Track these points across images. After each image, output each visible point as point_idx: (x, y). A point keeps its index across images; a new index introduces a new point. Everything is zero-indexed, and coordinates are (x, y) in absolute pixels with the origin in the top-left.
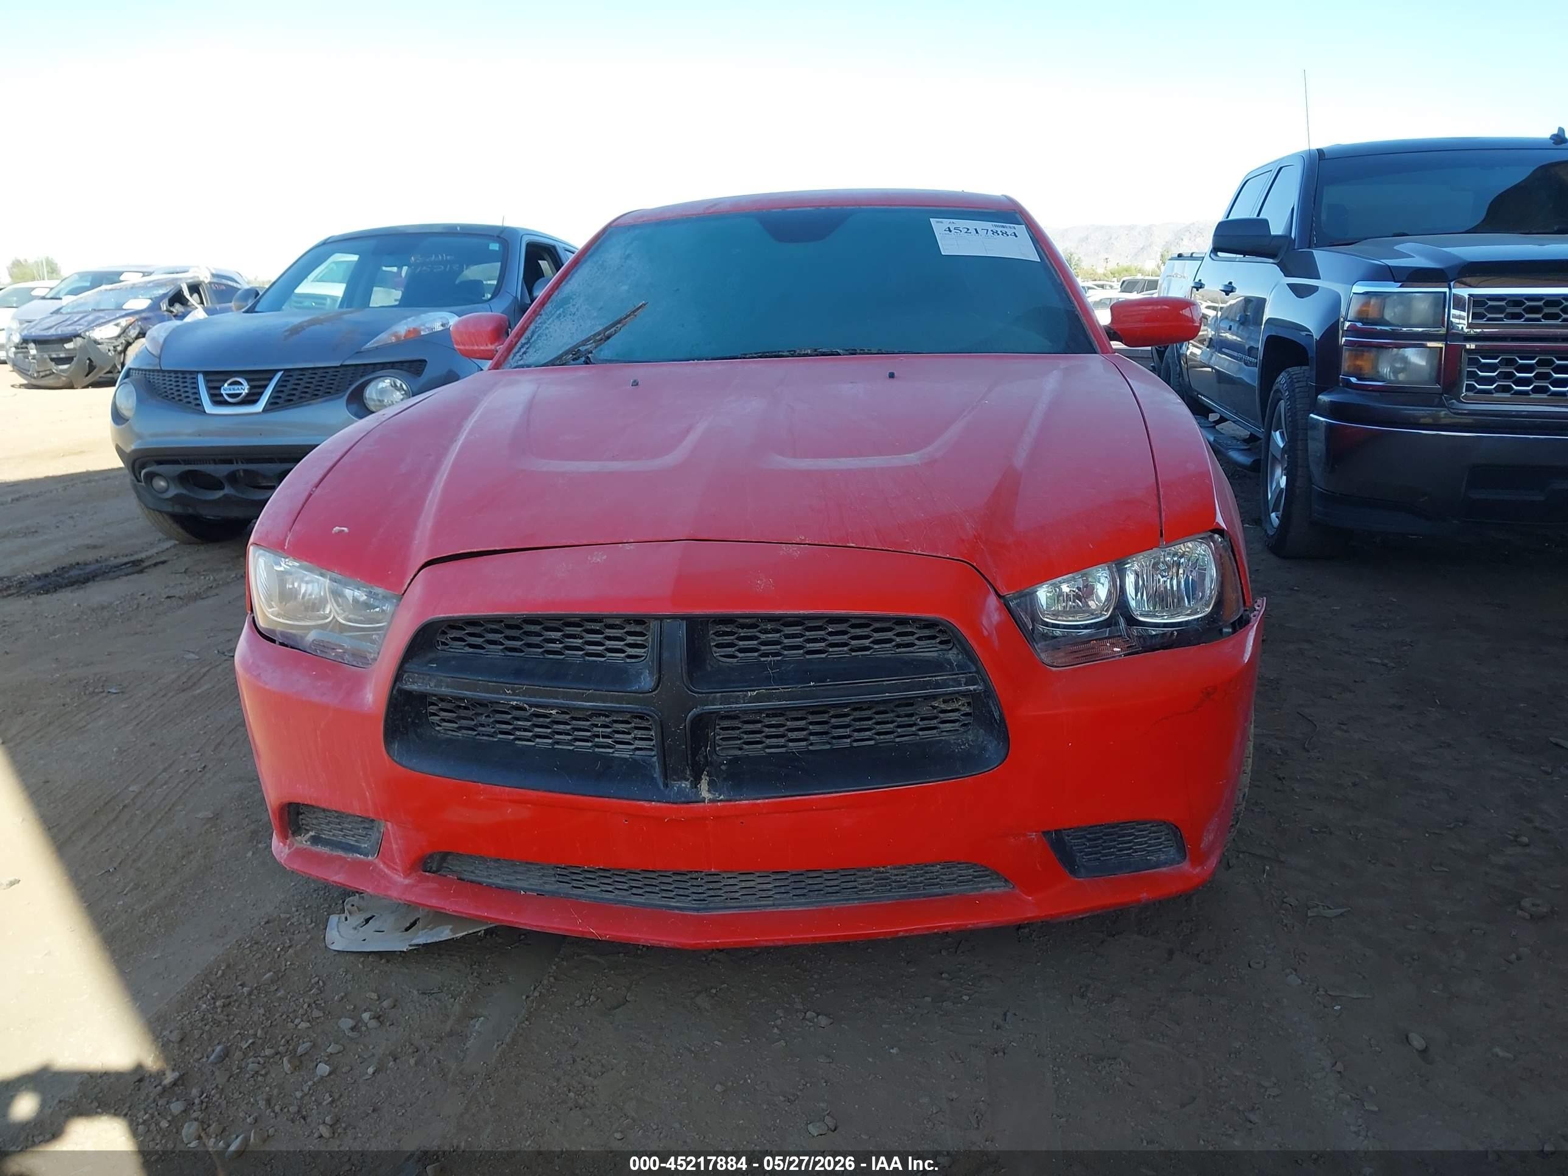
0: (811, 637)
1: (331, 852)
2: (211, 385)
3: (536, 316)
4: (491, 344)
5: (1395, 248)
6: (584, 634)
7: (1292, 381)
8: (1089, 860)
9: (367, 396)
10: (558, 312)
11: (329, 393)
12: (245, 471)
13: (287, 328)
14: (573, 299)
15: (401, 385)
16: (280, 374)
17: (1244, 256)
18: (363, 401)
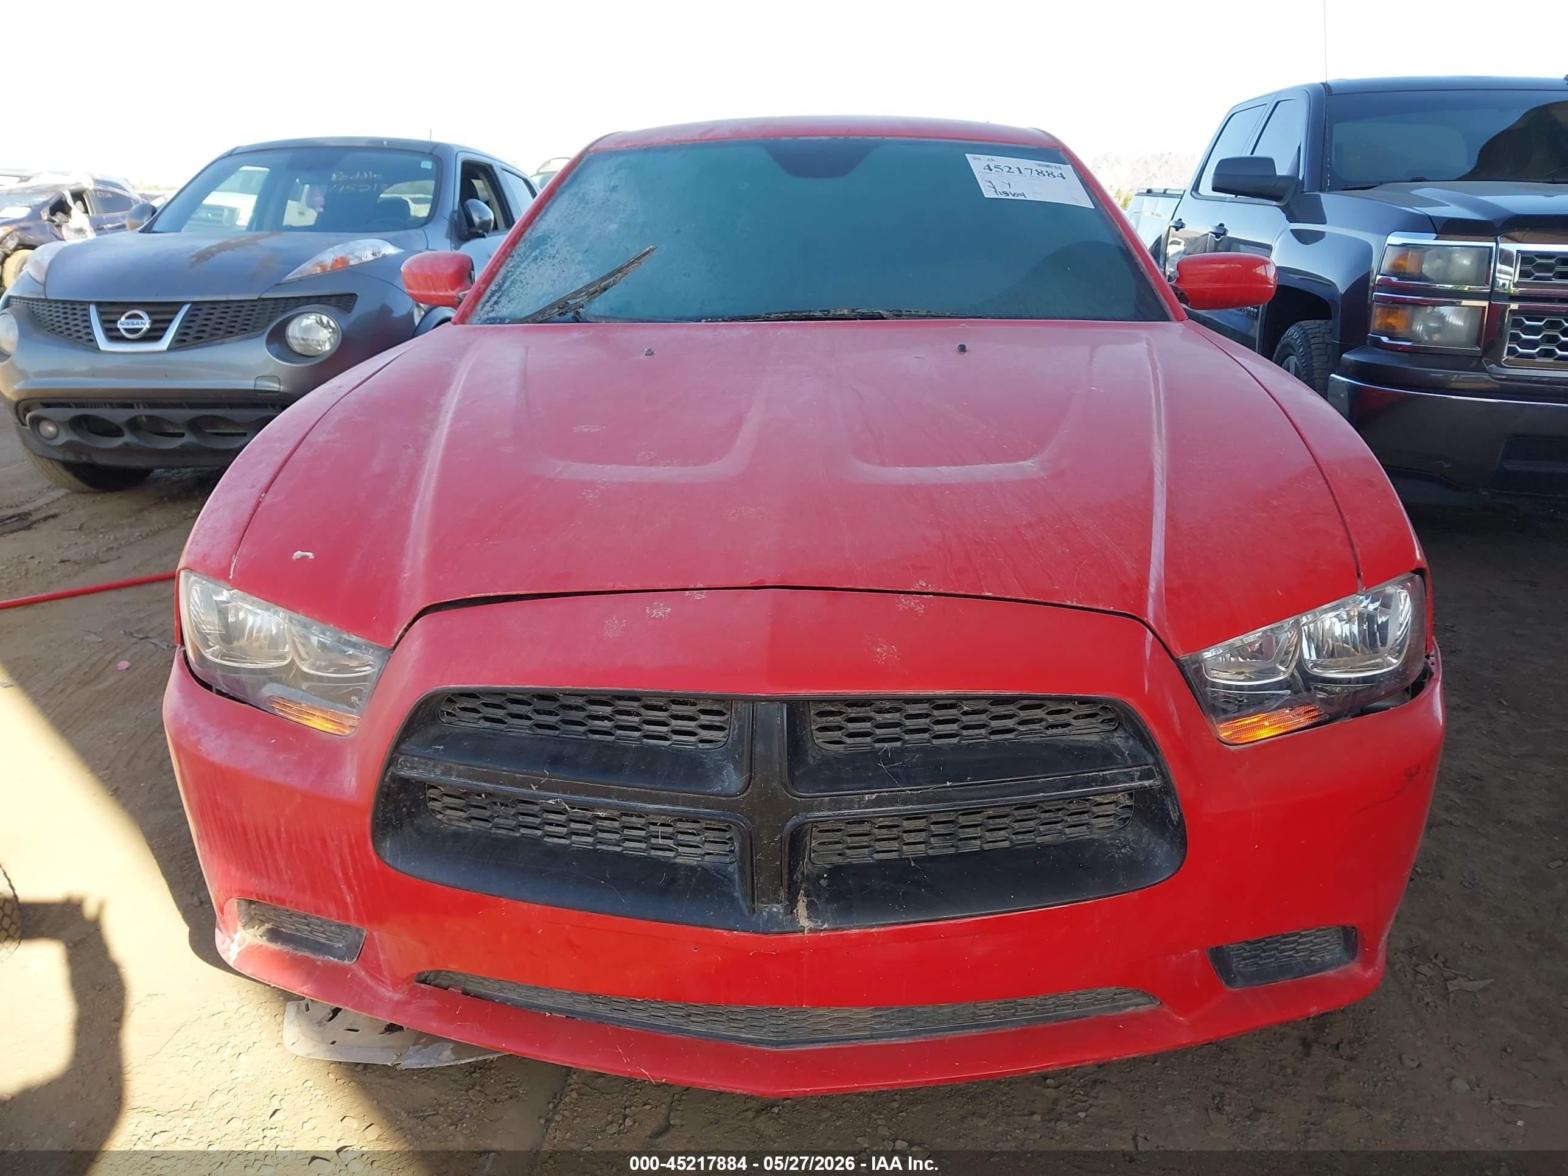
0: (941, 718)
1: (297, 952)
2: (104, 317)
3: (506, 258)
4: (452, 289)
5: (1412, 192)
6: (643, 711)
7: (1306, 337)
8: (1247, 965)
9: (290, 335)
10: (534, 254)
11: (246, 330)
12: (147, 417)
13: (192, 254)
14: (551, 239)
15: (328, 322)
16: (187, 307)
17: (1236, 196)
18: (286, 341)
